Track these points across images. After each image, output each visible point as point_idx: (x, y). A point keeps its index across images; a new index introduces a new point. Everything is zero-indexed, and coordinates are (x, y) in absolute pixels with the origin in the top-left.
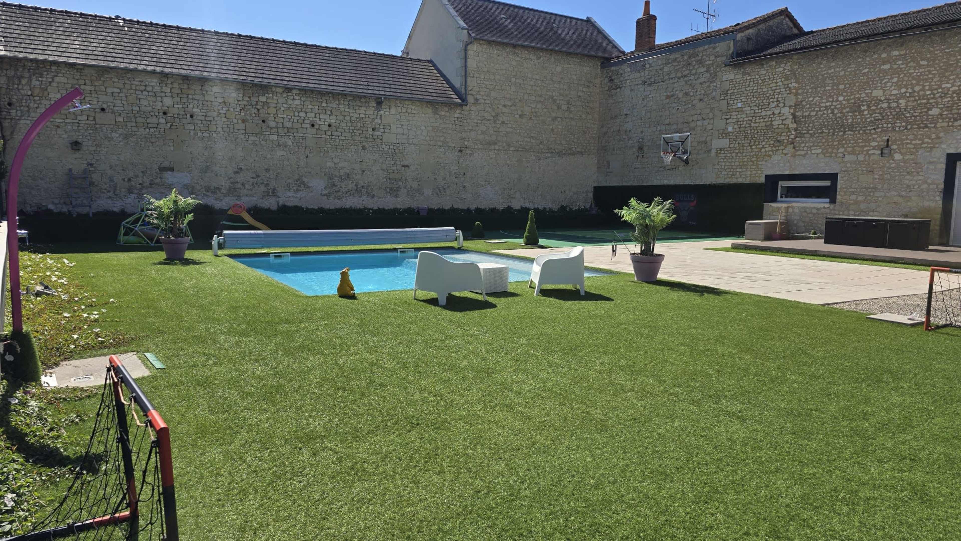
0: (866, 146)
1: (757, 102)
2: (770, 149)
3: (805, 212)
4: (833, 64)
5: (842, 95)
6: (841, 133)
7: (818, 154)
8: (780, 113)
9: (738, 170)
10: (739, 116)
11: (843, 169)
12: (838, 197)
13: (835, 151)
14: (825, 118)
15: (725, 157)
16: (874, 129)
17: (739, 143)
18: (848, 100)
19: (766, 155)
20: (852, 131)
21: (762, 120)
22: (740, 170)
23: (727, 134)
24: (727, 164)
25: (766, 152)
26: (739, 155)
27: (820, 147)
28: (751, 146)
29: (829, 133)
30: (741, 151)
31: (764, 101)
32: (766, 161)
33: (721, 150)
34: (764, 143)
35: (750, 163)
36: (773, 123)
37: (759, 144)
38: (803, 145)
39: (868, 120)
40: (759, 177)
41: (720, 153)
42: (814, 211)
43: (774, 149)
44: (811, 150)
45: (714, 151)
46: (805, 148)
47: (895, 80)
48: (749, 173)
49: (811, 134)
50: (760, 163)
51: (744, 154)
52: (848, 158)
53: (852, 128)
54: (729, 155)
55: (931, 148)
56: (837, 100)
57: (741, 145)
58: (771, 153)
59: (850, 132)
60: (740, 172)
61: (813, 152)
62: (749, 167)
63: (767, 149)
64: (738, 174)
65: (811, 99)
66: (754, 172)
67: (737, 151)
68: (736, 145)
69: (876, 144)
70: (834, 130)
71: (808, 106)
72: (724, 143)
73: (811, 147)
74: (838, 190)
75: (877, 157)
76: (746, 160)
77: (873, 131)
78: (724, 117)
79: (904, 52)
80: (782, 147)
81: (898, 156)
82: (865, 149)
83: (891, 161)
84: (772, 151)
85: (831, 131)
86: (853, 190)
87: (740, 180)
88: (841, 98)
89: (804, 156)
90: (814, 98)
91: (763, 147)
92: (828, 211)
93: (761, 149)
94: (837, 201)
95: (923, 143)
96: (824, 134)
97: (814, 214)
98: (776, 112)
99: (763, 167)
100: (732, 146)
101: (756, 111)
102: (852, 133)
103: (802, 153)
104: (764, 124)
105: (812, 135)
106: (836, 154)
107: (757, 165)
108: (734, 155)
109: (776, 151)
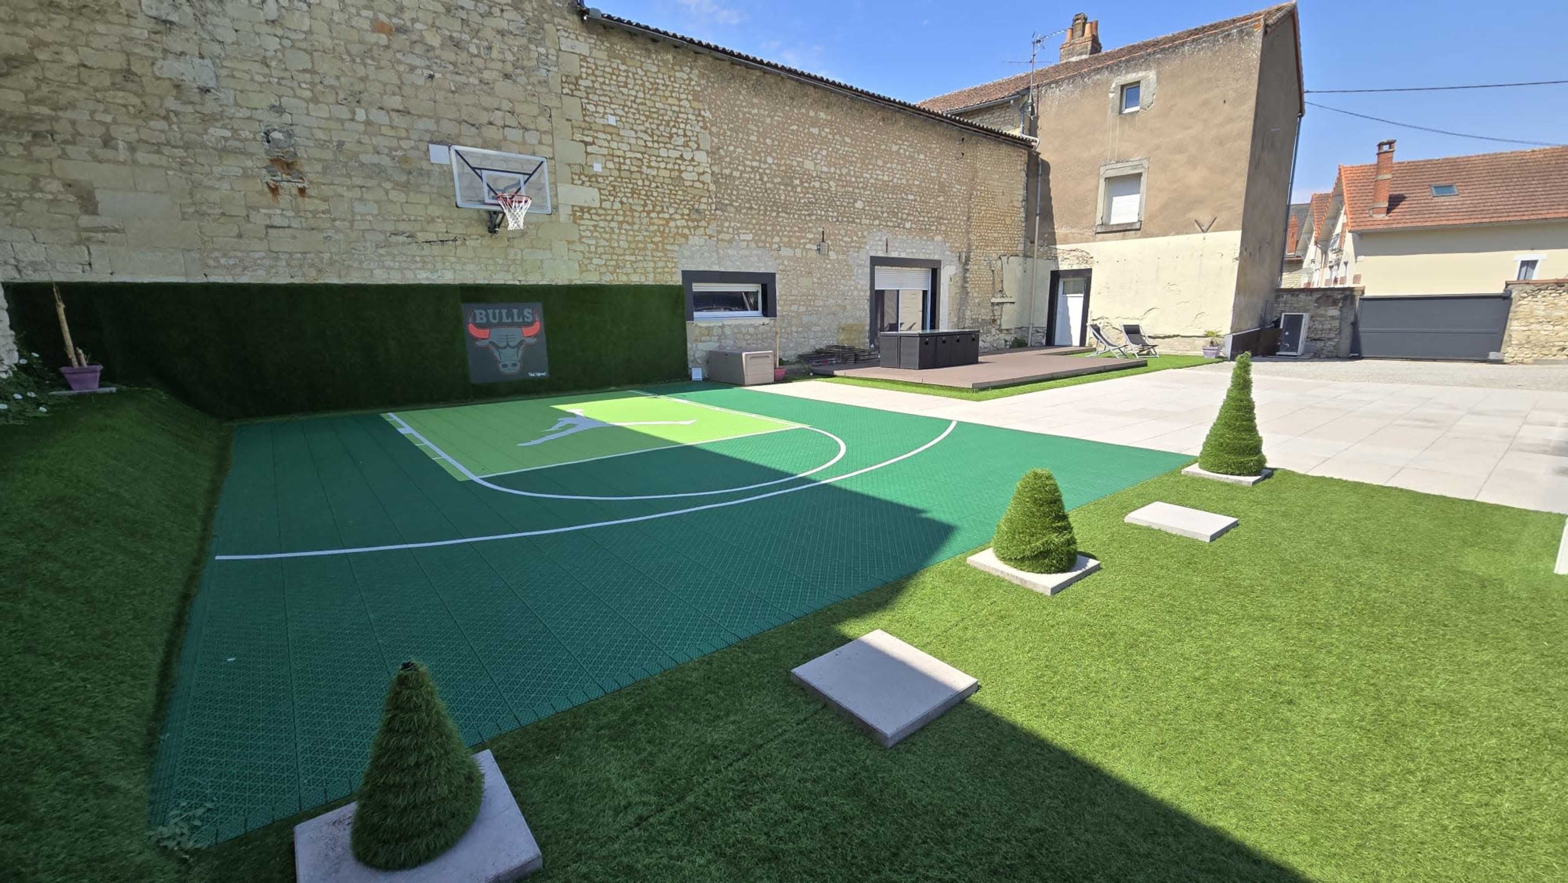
0: (803, 238)
1: (647, 125)
2: (684, 223)
3: (740, 332)
4: (755, 101)
5: (770, 155)
6: (774, 214)
7: (748, 241)
8: (692, 160)
9: (627, 258)
10: (614, 145)
11: (781, 267)
12: (778, 308)
13: (769, 239)
14: (752, 185)
15: (595, 226)
16: (809, 215)
17: (622, 203)
18: (779, 165)
19: (677, 233)
20: (787, 213)
21: (663, 165)
22: (633, 258)
23: (593, 179)
24: (603, 243)
25: (677, 227)
26: (625, 226)
27: (751, 230)
28: (649, 213)
29: (760, 211)
30: (629, 219)
31: (662, 128)
32: (680, 245)
33: (582, 209)
34: (672, 211)
35: (651, 246)
36: (684, 175)
37: (662, 211)
38: (727, 224)
39: (802, 201)
40: (672, 274)
41: (582, 218)
42: (751, 330)
43: (690, 223)
44: (738, 234)
45: (564, 213)
46: (731, 230)
47: (824, 153)
48: (652, 264)
49: (736, 207)
50: (669, 247)
51: (636, 227)
52: (786, 252)
53: (785, 208)
54: (602, 224)
55: (860, 248)
56: (765, 162)
57: (626, 207)
58: (686, 231)
59: (784, 215)
60: (632, 262)
61: (742, 237)
62: (649, 253)
63: (679, 223)
64: (628, 265)
65: (731, 148)
66: (661, 264)
67: (621, 219)
68: (617, 206)
69: (812, 236)
70: (765, 206)
71: (728, 159)
72: (588, 196)
73: (738, 229)
74: (778, 298)
75: (814, 254)
76: (640, 238)
77: (808, 218)
78: (578, 137)
79: (829, 118)
80: (703, 223)
81: (832, 255)
82: (802, 241)
83: (827, 261)
84: (688, 227)
85: (762, 207)
86: (794, 298)
87: (636, 279)
88: (770, 160)
89: (730, 242)
90: (736, 147)
91: (671, 219)
92: (767, 328)
93: (668, 221)
94: (778, 313)
95: (852, 241)
96: (754, 212)
97: (751, 335)
98: (687, 156)
99: (675, 255)
100: (606, 205)
101: (650, 144)
102: (787, 216)
103: (728, 237)
104: (666, 174)
105: (738, 210)
106: (771, 244)
107: (664, 250)
108: (613, 224)
109: (696, 228)
